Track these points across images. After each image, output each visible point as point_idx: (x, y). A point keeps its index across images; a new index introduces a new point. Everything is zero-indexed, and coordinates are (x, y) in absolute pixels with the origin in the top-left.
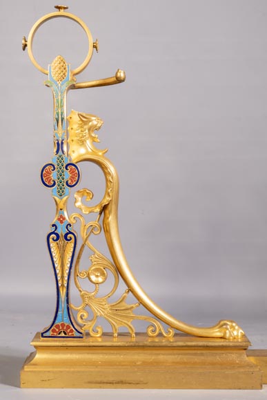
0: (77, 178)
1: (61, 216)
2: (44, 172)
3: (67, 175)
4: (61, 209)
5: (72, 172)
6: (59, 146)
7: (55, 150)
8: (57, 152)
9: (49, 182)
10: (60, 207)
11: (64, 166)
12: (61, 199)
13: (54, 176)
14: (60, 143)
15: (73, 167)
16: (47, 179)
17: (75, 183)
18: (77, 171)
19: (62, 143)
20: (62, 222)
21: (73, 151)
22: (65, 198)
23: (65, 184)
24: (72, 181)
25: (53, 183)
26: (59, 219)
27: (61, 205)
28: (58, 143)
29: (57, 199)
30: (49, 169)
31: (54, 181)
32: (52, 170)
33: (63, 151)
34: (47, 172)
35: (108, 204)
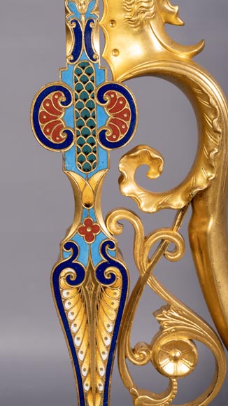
0: (128, 124)
1: (89, 223)
2: (42, 109)
3: (103, 117)
4: (88, 205)
5: (114, 108)
6: (82, 37)
7: (70, 48)
8: (76, 53)
9: (56, 135)
10: (85, 200)
11: (95, 92)
12: (88, 179)
13: (67, 118)
14: (83, 30)
15: (119, 95)
16: (50, 126)
17: (122, 136)
18: (127, 106)
19: (88, 30)
20: (89, 237)
21: (116, 50)
22: (97, 177)
23: (97, 140)
24: (116, 132)
25: (64, 137)
26: (82, 230)
27: (88, 196)
28: (77, 30)
29: (78, 178)
30: (55, 101)
31: (68, 132)
32: (62, 103)
33: (90, 52)
34: (50, 109)
35: (207, 189)
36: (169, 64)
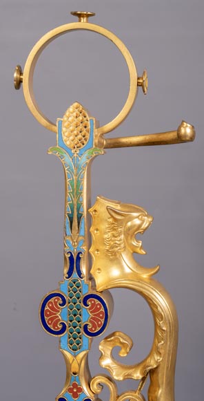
0: (103, 321)
1: (75, 386)
2: (47, 308)
3: (86, 315)
4: (75, 374)
5: (94, 309)
6: (73, 263)
7: (66, 271)
8: (70, 273)
9: (55, 325)
10: (73, 370)
11: (82, 299)
12: (75, 356)
13: (62, 315)
14: (75, 258)
15: (98, 302)
16: (52, 319)
17: (99, 329)
18: (102, 309)
19: (79, 258)
20: (75, 395)
21: (99, 269)
22: (81, 355)
23: (82, 330)
24: (94, 326)
25: (61, 327)
26: (70, 390)
27: (75, 367)
28: (71, 258)
29: (68, 355)
30: (56, 303)
31: (63, 324)
32: (60, 304)
33: (79, 273)
34: (52, 308)
35: (157, 368)
36: (131, 282)
